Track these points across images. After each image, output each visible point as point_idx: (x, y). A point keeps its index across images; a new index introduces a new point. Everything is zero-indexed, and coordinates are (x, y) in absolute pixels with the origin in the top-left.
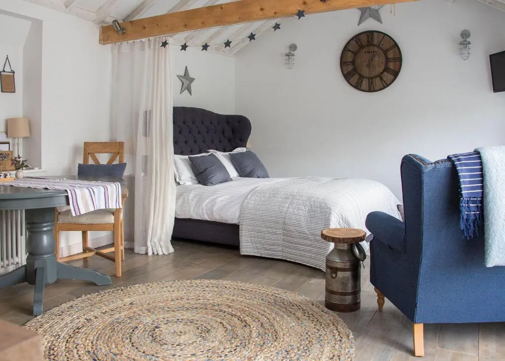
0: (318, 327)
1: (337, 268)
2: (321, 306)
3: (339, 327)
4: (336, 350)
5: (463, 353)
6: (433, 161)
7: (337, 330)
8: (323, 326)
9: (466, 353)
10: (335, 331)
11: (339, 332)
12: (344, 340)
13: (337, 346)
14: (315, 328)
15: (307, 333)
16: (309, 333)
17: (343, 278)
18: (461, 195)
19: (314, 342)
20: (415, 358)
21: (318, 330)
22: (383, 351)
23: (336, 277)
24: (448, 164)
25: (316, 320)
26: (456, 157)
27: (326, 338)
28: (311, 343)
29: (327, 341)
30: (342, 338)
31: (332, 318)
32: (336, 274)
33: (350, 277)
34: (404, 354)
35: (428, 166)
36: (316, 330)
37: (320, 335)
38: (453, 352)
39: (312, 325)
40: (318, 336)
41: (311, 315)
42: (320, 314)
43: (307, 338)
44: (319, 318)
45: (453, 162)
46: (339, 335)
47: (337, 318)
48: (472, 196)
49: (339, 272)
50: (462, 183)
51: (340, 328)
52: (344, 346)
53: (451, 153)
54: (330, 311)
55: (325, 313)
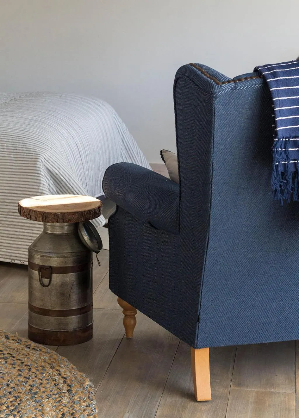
0: (25, 373)
1: (51, 267)
2: (23, 340)
3: (62, 370)
4: (64, 405)
5: (273, 390)
6: (232, 77)
7: (60, 375)
8: (34, 370)
9: (276, 390)
10: (57, 378)
11: (63, 377)
12: (74, 390)
13: (65, 400)
14: (20, 375)
15: (8, 385)
16: (12, 385)
17: (63, 285)
18: (276, 133)
19: (24, 397)
20: (196, 404)
21: (25, 377)
22: (144, 401)
23: (49, 285)
24: (256, 83)
25: (19, 362)
26: (269, 70)
27: (42, 389)
28: (18, 400)
29: (45, 394)
30: (70, 386)
31: (47, 358)
32: (50, 278)
33: (75, 283)
34: (179, 400)
35: (224, 85)
36: (22, 379)
37: (32, 386)
38: (256, 390)
39: (15, 372)
40: (29, 387)
41: (8, 356)
42: (24, 352)
43: (10, 393)
44: (25, 359)
45: (264, 78)
46: (65, 382)
47: (55, 356)
48: (293, 135)
49: (54, 276)
50: (278, 114)
51: (65, 372)
52: (76, 398)
53: (261, 63)
54: (42, 346)
55: (33, 349)
